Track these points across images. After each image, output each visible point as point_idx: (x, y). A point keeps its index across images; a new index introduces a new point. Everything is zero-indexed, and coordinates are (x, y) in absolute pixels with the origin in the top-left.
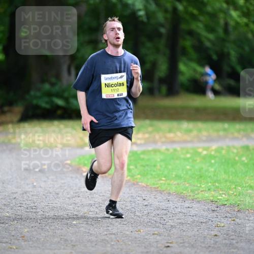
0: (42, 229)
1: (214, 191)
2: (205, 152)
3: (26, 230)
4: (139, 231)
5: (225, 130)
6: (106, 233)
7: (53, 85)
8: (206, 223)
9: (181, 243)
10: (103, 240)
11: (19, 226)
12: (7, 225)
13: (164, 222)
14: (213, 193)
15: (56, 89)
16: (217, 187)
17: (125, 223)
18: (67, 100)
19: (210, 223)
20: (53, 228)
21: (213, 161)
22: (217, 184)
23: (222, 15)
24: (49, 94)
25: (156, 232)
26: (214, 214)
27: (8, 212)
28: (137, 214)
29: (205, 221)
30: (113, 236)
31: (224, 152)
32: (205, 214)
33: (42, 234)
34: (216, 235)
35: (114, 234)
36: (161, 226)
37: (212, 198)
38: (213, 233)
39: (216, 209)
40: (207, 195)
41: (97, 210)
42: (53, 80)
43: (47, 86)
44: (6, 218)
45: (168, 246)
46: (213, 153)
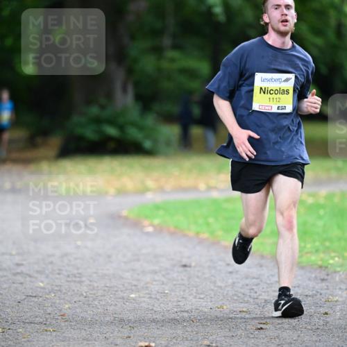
0: (89, 305)
1: (324, 252)
2: (310, 200)
3: (67, 306)
4: (222, 307)
5: (338, 169)
6: (176, 310)
7: (103, 107)
8: (312, 296)
9: (279, 324)
10: (172, 319)
11: (58, 301)
12: (40, 299)
13: (255, 295)
14: (322, 255)
15: (107, 113)
16: (328, 248)
17: (202, 296)
18: (121, 128)
19: (319, 296)
20: (104, 303)
21: (322, 212)
22: (327, 244)
23: (332, 13)
24: (98, 121)
25: (244, 309)
26: (324, 284)
27: (42, 282)
28: (219, 284)
29: (311, 293)
30: (186, 315)
31: (336, 200)
32: (311, 284)
33: (89, 312)
34: (326, 313)
35: (187, 312)
36: (252, 301)
37: (320, 263)
38: (322, 310)
39: (326, 277)
40: (313, 258)
41: (163, 279)
42: (103, 101)
43: (94, 110)
44: (39, 290)
45: (262, 328)
46: (322, 201)
